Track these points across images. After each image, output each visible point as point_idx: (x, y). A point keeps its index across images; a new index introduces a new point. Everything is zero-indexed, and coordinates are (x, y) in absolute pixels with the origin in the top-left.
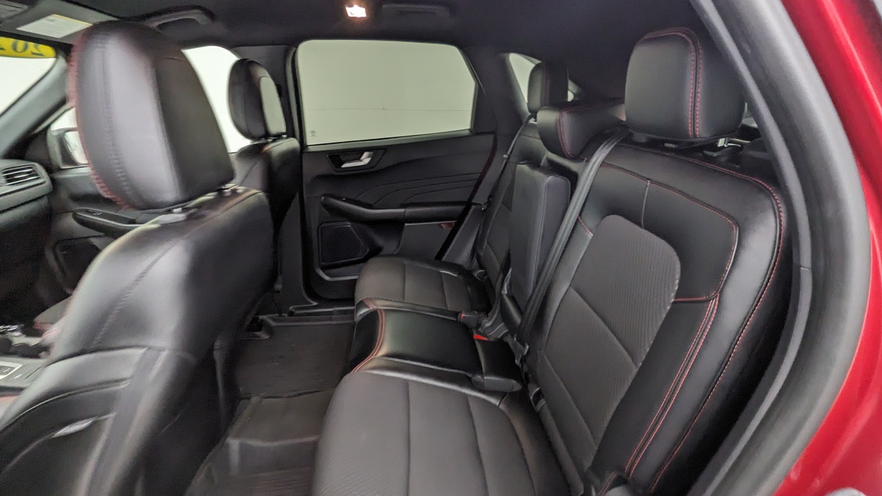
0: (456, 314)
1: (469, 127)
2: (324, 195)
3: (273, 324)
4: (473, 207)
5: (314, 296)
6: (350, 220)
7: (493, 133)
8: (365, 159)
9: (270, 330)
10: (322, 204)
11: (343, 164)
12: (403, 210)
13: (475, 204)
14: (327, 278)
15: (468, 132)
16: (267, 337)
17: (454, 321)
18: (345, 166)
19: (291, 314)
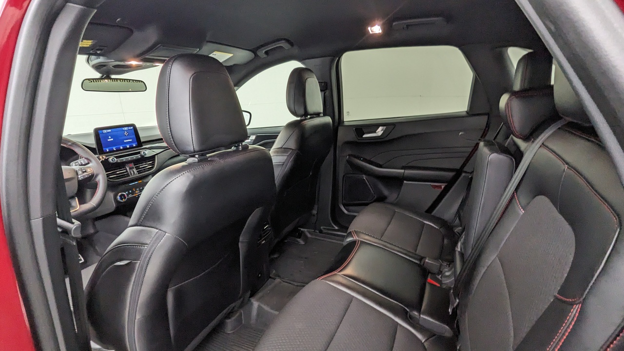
0: (421, 259)
1: (466, 110)
2: (349, 155)
3: (309, 235)
4: (463, 174)
5: (336, 223)
6: (365, 174)
7: (488, 114)
8: (380, 131)
9: (306, 239)
10: (347, 161)
11: (364, 134)
12: (403, 171)
13: (466, 172)
14: (346, 212)
15: (465, 114)
16: (303, 243)
17: (417, 263)
18: (365, 136)
19: (321, 232)
